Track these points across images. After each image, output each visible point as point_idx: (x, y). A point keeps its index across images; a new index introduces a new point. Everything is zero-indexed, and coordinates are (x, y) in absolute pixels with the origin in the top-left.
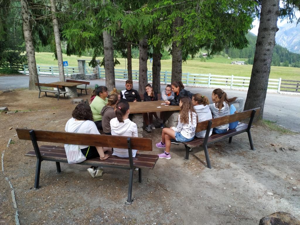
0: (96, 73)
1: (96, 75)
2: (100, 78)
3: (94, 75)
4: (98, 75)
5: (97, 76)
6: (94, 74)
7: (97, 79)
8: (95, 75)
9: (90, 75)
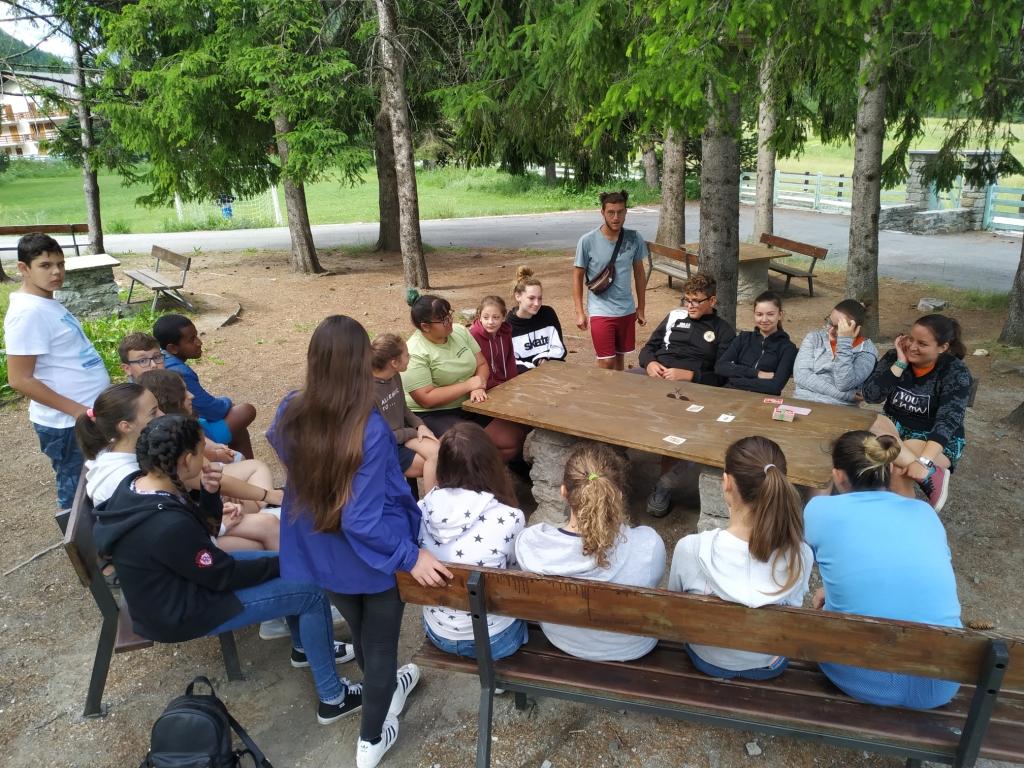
0: (972, 206)
1: (971, 213)
2: (982, 229)
3: (961, 215)
4: (978, 217)
5: (972, 221)
6: (960, 210)
7: (970, 230)
8: (963, 213)
9: (938, 215)
